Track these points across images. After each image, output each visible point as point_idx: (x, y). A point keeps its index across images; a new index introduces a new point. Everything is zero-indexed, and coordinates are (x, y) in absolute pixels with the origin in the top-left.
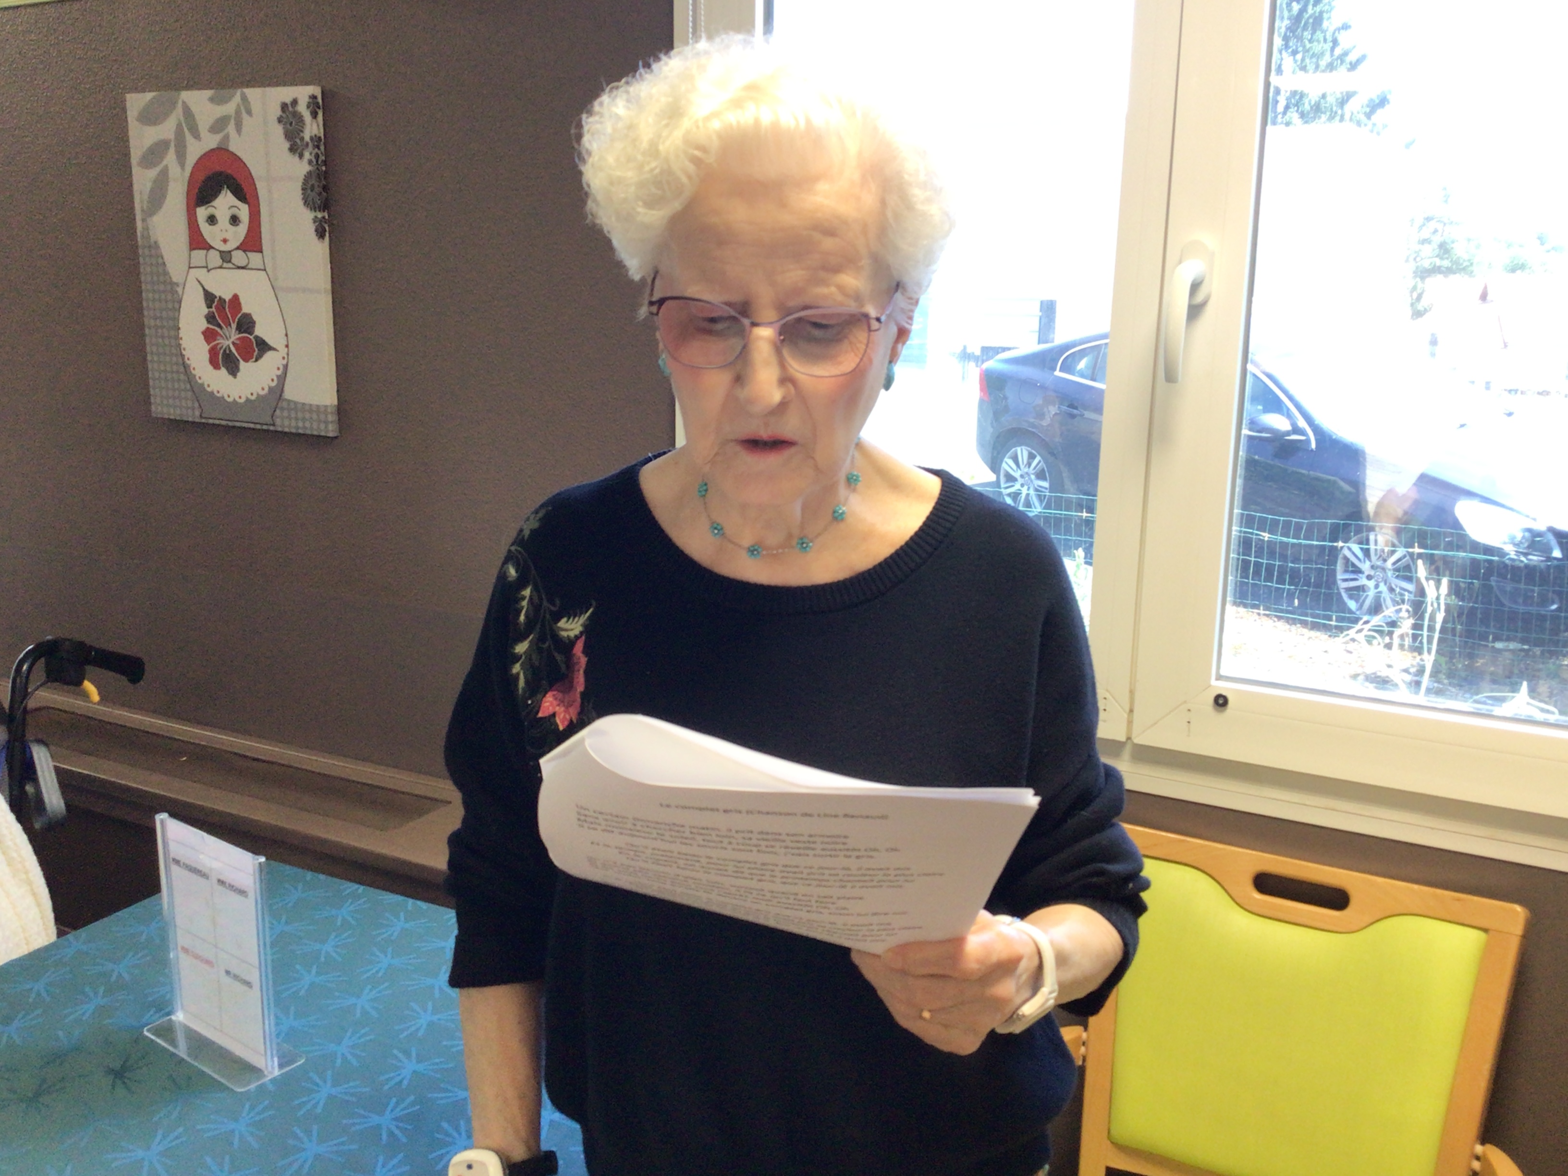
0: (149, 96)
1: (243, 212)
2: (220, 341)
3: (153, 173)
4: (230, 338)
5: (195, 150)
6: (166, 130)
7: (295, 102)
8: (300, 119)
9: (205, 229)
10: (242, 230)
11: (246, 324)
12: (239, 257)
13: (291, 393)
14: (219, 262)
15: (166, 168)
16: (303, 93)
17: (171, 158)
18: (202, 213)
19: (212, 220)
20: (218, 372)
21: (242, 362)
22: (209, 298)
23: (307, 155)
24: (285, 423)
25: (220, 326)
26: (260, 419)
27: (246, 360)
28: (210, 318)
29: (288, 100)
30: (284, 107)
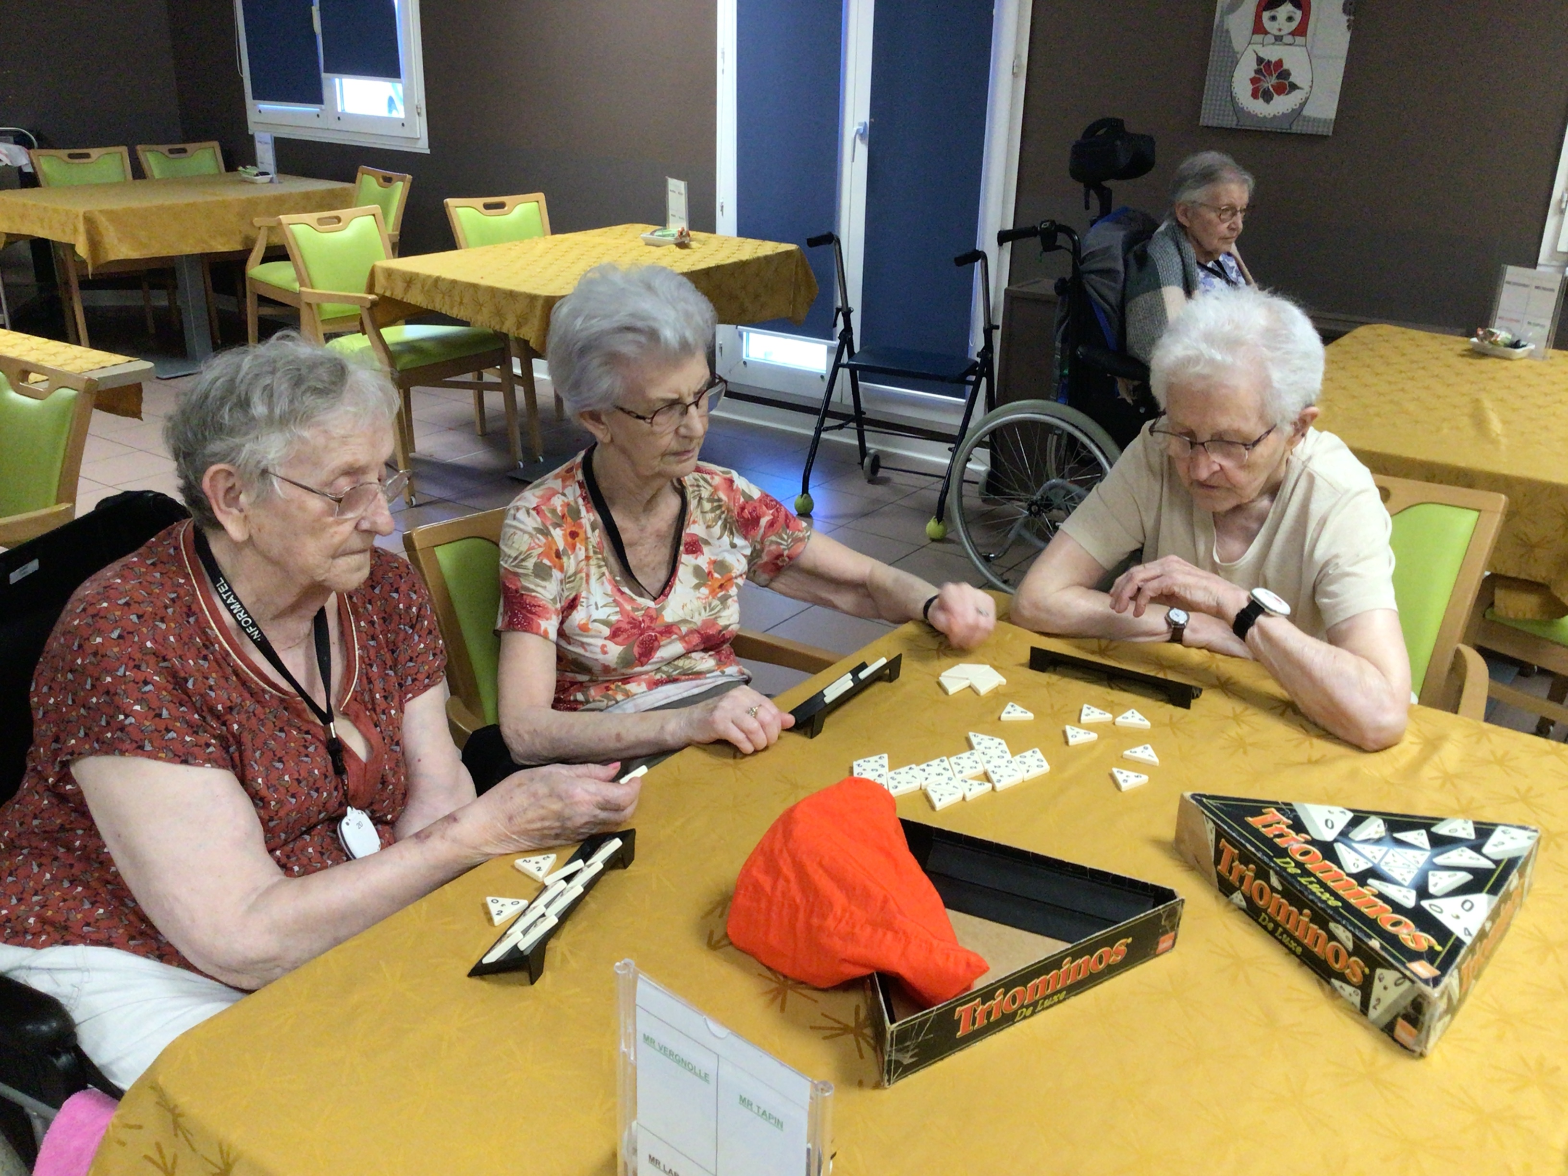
2: (1262, 83)
9: (1267, 24)
11: (1285, 74)
12: (1288, 39)
13: (1307, 112)
20: (1255, 101)
21: (1275, 95)
22: (1260, 60)
24: (1295, 129)
25: (1265, 77)
26: (1283, 126)
27: (1279, 94)
28: (1258, 72)
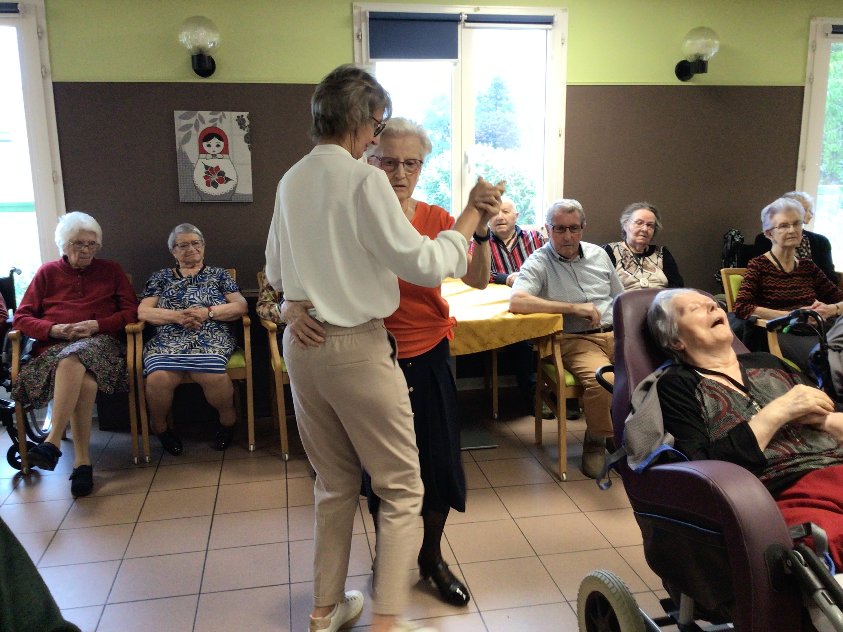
0: (184, 112)
1: (222, 144)
2: (211, 179)
3: (185, 133)
4: (215, 178)
5: (202, 127)
6: (192, 121)
7: (242, 116)
8: (244, 120)
9: (206, 148)
10: (221, 149)
14: (212, 157)
15: (190, 132)
16: (245, 114)
17: (193, 129)
18: (205, 144)
19: (209, 146)
20: (209, 187)
21: (219, 184)
23: (246, 129)
25: (211, 175)
26: (227, 199)
27: (221, 183)
28: (207, 173)
29: (240, 115)
30: (238, 117)
